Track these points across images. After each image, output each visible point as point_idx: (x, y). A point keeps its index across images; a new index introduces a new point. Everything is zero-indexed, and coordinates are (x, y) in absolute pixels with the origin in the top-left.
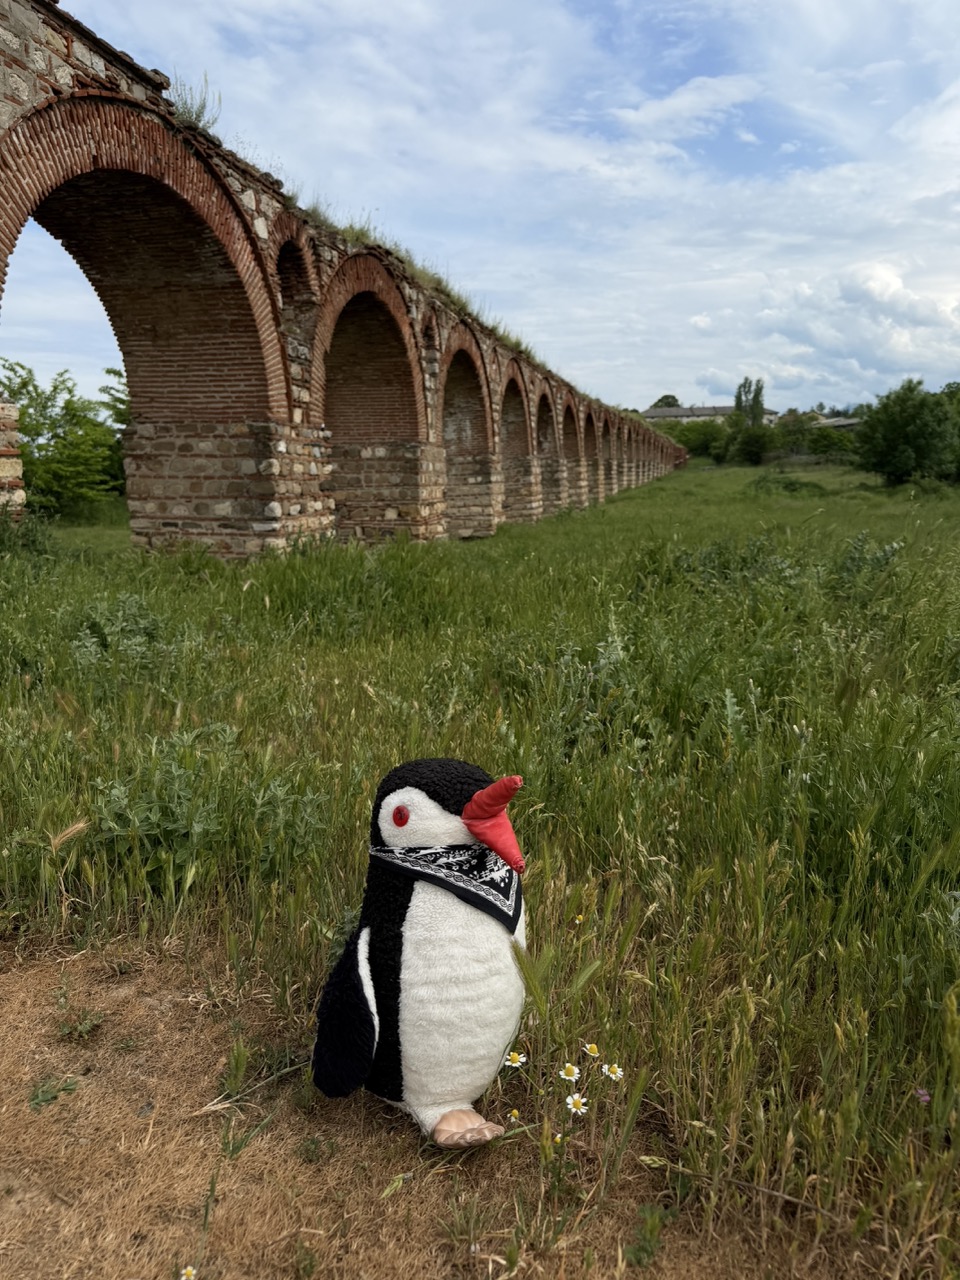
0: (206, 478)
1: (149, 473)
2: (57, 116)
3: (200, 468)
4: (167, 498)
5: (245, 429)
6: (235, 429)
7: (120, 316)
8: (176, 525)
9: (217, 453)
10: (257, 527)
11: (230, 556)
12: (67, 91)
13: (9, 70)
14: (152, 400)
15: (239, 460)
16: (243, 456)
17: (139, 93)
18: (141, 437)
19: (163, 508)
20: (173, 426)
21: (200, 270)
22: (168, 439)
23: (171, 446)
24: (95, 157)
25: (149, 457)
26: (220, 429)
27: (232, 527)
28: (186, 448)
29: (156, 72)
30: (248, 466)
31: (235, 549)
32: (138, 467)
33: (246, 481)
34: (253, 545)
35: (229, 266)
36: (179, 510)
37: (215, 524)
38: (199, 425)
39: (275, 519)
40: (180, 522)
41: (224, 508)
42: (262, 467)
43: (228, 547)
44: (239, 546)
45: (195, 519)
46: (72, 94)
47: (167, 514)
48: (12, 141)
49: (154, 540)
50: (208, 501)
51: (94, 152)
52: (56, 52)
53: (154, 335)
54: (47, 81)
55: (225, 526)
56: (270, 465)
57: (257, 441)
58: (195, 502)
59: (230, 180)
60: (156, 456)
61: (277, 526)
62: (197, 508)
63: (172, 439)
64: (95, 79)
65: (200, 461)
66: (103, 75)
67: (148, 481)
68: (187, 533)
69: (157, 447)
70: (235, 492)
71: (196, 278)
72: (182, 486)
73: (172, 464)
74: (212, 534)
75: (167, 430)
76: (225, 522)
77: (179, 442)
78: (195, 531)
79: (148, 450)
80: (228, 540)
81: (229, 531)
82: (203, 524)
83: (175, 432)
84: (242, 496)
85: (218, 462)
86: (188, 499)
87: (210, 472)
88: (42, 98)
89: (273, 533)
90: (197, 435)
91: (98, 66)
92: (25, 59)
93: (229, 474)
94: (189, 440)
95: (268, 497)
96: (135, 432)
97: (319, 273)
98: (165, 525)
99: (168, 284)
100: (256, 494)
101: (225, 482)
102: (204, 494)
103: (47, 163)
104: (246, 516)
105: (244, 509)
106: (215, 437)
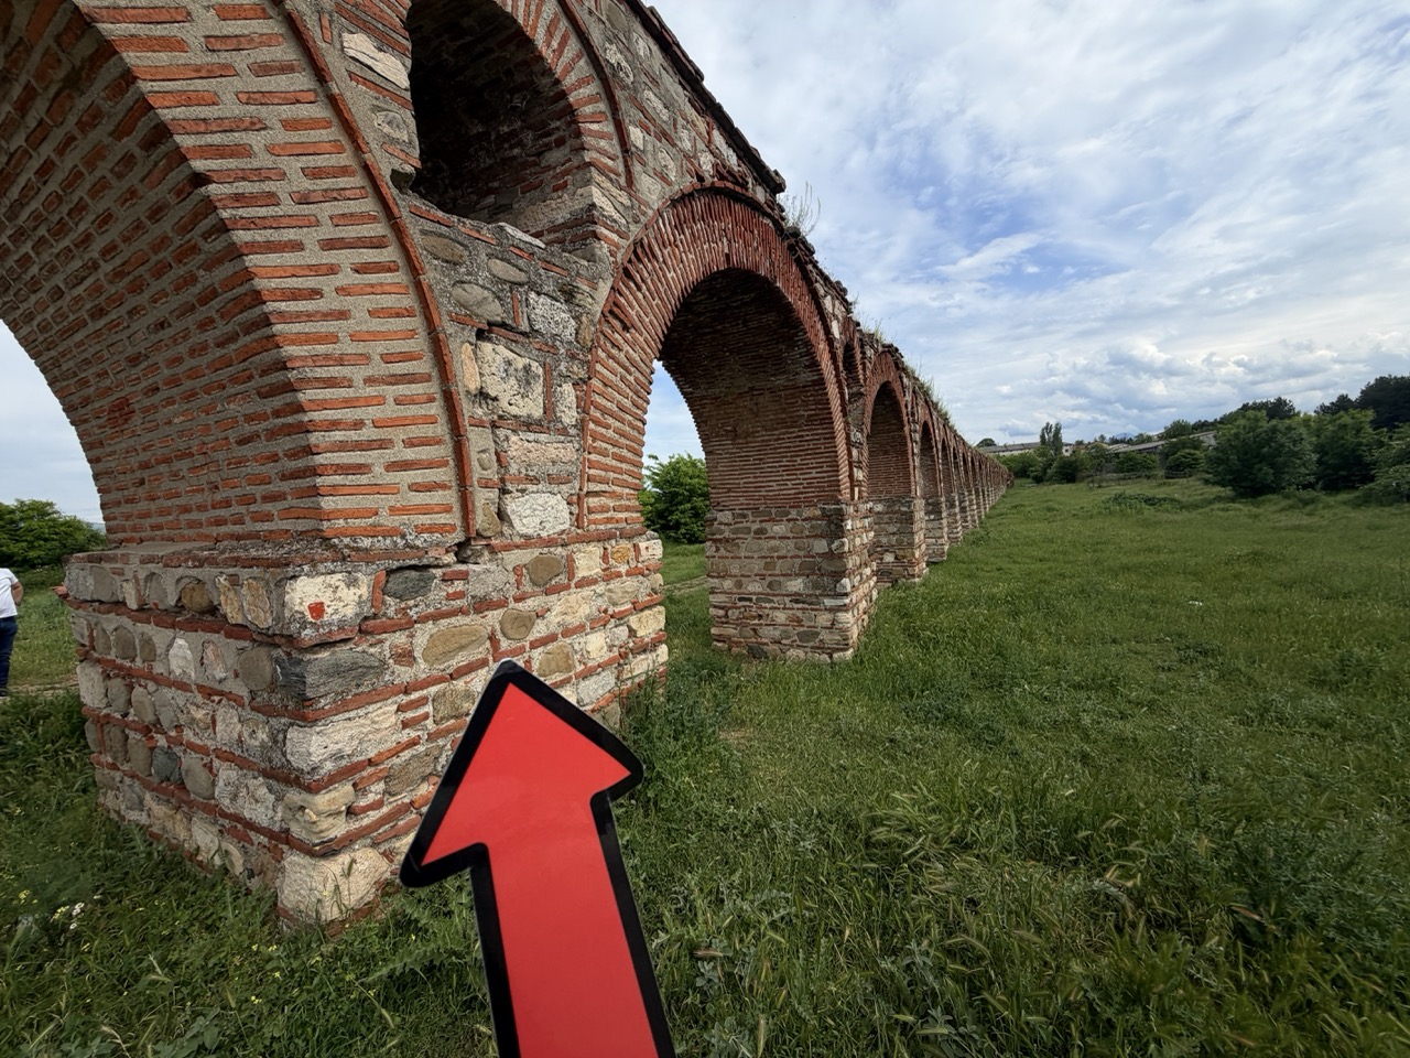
0: (779, 558)
1: (727, 554)
2: (699, 205)
3: (774, 549)
4: (743, 576)
5: (818, 513)
6: (807, 513)
7: (705, 422)
8: (750, 600)
9: (791, 535)
10: (828, 602)
11: (802, 629)
12: (708, 181)
13: (659, 144)
14: (729, 490)
15: (811, 540)
16: (816, 536)
17: (760, 195)
18: (721, 523)
19: (739, 585)
20: (749, 512)
21: (784, 373)
22: (744, 525)
23: (748, 530)
24: (727, 255)
25: (727, 541)
26: (793, 514)
27: (803, 602)
28: (760, 532)
29: (776, 173)
30: (821, 546)
31: (805, 623)
32: (718, 550)
33: (819, 560)
34: (824, 619)
35: (814, 365)
36: (754, 587)
37: (787, 600)
38: (773, 511)
39: (846, 595)
40: (754, 598)
41: (796, 585)
42: (834, 546)
43: (799, 621)
44: (810, 619)
45: (768, 594)
46: (713, 183)
47: (743, 590)
48: (659, 228)
49: (730, 613)
50: (782, 579)
51: (726, 251)
52: (699, 134)
53: (735, 435)
54: (692, 164)
55: (797, 602)
56: (843, 544)
57: (830, 522)
58: (769, 579)
59: (818, 285)
60: (733, 540)
61: (847, 601)
62: (770, 585)
63: (748, 524)
64: (730, 172)
65: (773, 543)
66: (736, 169)
67: (726, 562)
68: (761, 608)
69: (735, 532)
70: (808, 570)
71: (780, 381)
72: (758, 566)
73: (748, 545)
74: (784, 609)
75: (744, 516)
76: (797, 598)
77: (755, 527)
78: (768, 605)
79: (726, 534)
80: (799, 614)
81: (800, 606)
82: (775, 599)
83: (751, 518)
84: (813, 574)
85: (791, 544)
86: (763, 577)
87: (783, 553)
88: (688, 183)
89: (844, 608)
90: (773, 520)
91: (732, 159)
92: (673, 135)
93: (802, 553)
94: (764, 524)
95: (840, 574)
96: (716, 519)
97: (864, 369)
98: (741, 599)
99: (752, 389)
100: (828, 574)
101: (798, 561)
102: (777, 572)
103: (690, 256)
104: (818, 592)
105: (816, 586)
106: (789, 520)
